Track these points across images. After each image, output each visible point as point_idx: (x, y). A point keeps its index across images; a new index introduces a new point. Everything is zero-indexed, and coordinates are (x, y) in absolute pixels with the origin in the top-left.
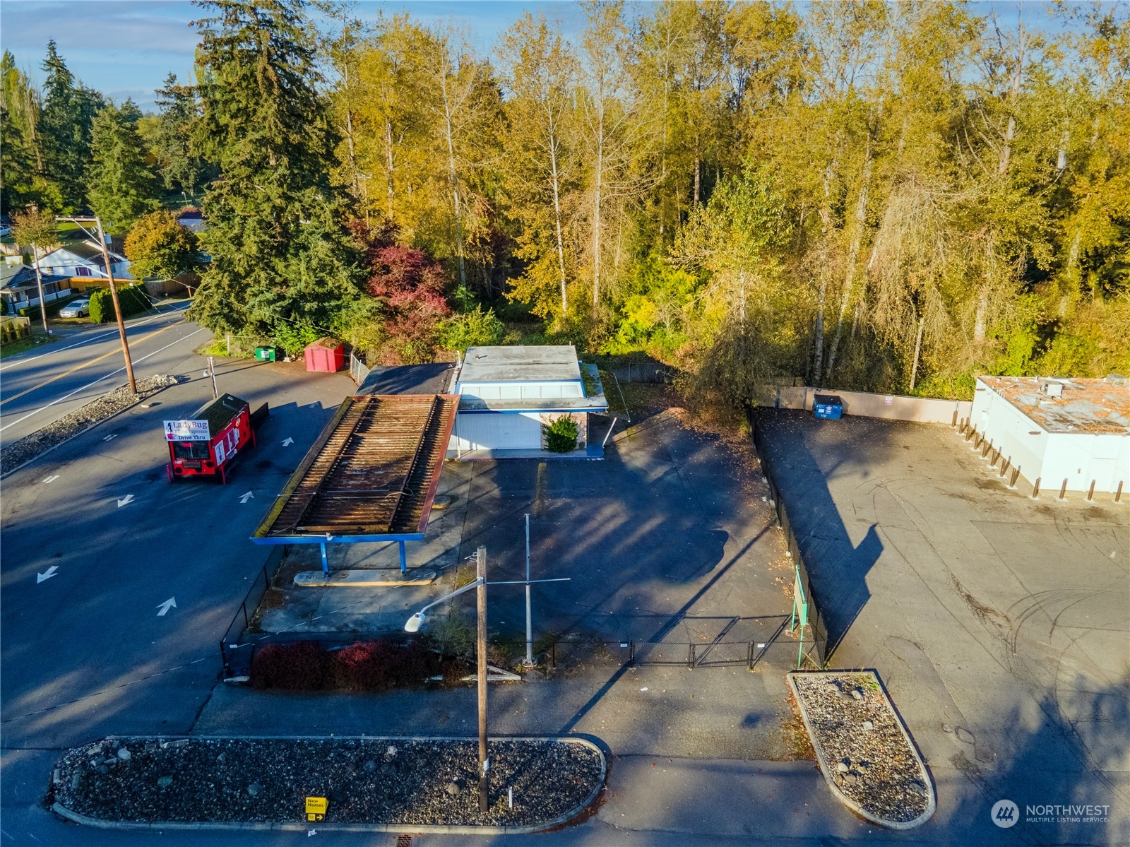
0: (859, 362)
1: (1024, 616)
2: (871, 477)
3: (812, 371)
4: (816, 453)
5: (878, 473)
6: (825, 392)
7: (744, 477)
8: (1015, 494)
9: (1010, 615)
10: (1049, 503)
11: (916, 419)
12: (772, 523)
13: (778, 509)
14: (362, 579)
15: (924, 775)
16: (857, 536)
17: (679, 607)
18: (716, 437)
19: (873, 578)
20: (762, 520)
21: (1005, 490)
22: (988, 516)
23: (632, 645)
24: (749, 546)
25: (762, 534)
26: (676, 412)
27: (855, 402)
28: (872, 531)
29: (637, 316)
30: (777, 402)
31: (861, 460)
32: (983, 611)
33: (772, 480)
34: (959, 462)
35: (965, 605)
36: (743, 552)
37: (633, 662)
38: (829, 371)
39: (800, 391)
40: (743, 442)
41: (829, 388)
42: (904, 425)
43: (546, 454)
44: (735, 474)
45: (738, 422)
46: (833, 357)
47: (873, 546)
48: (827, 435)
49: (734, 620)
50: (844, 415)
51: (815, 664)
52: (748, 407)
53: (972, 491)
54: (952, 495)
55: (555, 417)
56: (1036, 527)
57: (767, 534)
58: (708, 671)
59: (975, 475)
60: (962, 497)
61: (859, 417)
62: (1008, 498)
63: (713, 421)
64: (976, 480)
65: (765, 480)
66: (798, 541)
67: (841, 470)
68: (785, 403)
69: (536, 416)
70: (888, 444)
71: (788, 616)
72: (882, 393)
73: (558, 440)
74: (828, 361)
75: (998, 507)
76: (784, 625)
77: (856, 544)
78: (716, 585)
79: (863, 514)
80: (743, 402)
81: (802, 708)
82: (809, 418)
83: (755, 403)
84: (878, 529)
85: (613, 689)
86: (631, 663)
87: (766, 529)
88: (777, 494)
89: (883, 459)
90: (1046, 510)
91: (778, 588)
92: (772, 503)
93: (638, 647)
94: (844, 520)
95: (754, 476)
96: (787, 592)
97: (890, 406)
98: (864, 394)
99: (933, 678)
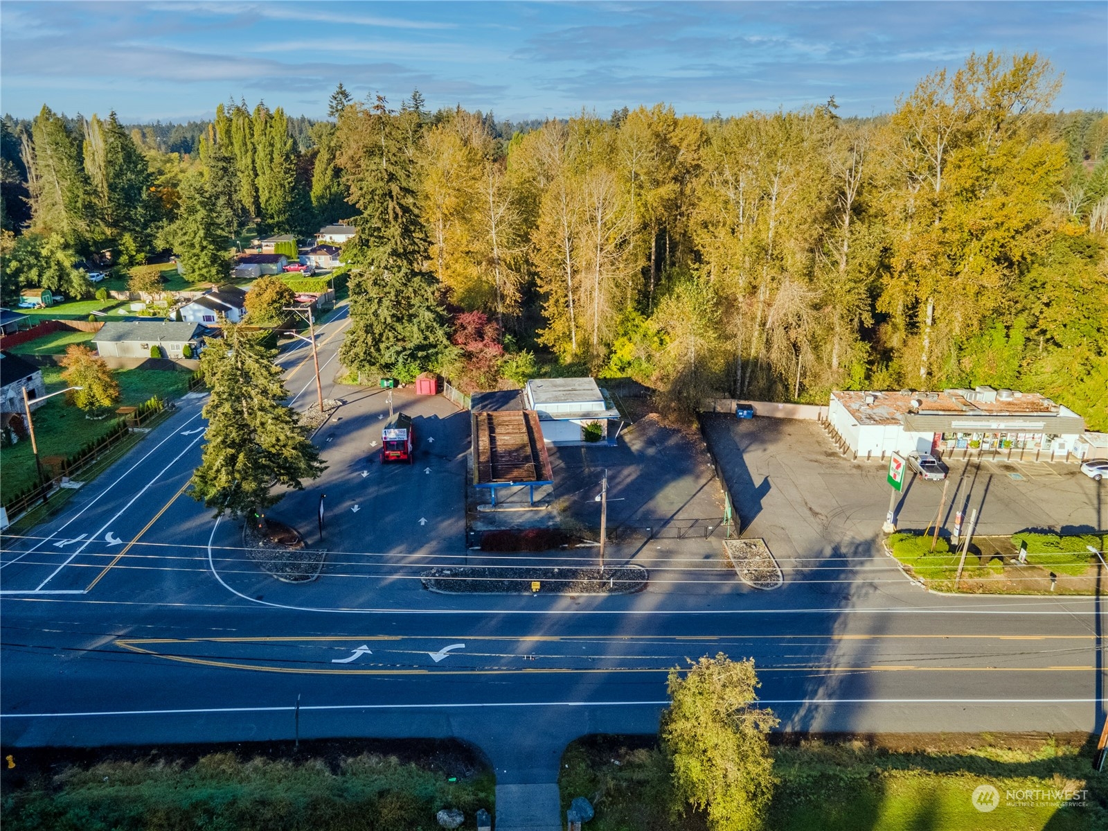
0: (762, 383)
1: (834, 516)
2: (768, 452)
3: (735, 389)
4: (737, 439)
5: (772, 448)
6: (743, 402)
7: (697, 453)
8: (845, 459)
9: (828, 516)
10: (860, 463)
11: (796, 417)
12: (714, 477)
13: (716, 469)
14: (511, 507)
15: (780, 573)
16: (758, 482)
17: (670, 516)
18: (679, 431)
19: (764, 501)
20: (708, 475)
21: (840, 457)
22: (828, 471)
23: (652, 529)
24: (702, 488)
25: (708, 482)
26: (653, 416)
27: (761, 408)
28: (766, 479)
29: (623, 352)
30: (714, 408)
31: (763, 442)
32: (815, 514)
33: (713, 455)
34: (818, 442)
35: (808, 513)
36: (699, 490)
37: (653, 536)
38: (745, 389)
39: (728, 402)
40: (695, 434)
41: (746, 399)
42: (788, 421)
43: (584, 443)
44: (692, 452)
45: (692, 422)
46: (747, 380)
47: (766, 486)
48: (744, 427)
49: (697, 520)
50: (755, 416)
51: (735, 536)
52: (698, 413)
53: (822, 458)
54: (811, 461)
55: (589, 422)
56: (851, 475)
57: (711, 482)
58: (686, 540)
59: (825, 450)
60: (816, 461)
61: (763, 417)
62: (841, 461)
63: (677, 421)
64: (826, 452)
65: (709, 455)
66: (728, 485)
67: (751, 448)
68: (719, 409)
69: (578, 422)
70: (780, 433)
71: (723, 518)
72: (777, 402)
73: (591, 435)
74: (744, 382)
75: (834, 466)
76: (721, 522)
77: (757, 487)
78: (687, 506)
79: (761, 471)
80: (694, 410)
81: (729, 553)
82: (733, 418)
83: (702, 410)
84: (769, 479)
85: (645, 548)
86: (651, 538)
87: (710, 480)
88: (715, 461)
89: (774, 441)
90: (859, 467)
91: (718, 507)
92: (713, 467)
93: (655, 530)
94: (752, 474)
95: (703, 452)
96: (722, 508)
97: (780, 409)
98: (766, 403)
99: (788, 540)
